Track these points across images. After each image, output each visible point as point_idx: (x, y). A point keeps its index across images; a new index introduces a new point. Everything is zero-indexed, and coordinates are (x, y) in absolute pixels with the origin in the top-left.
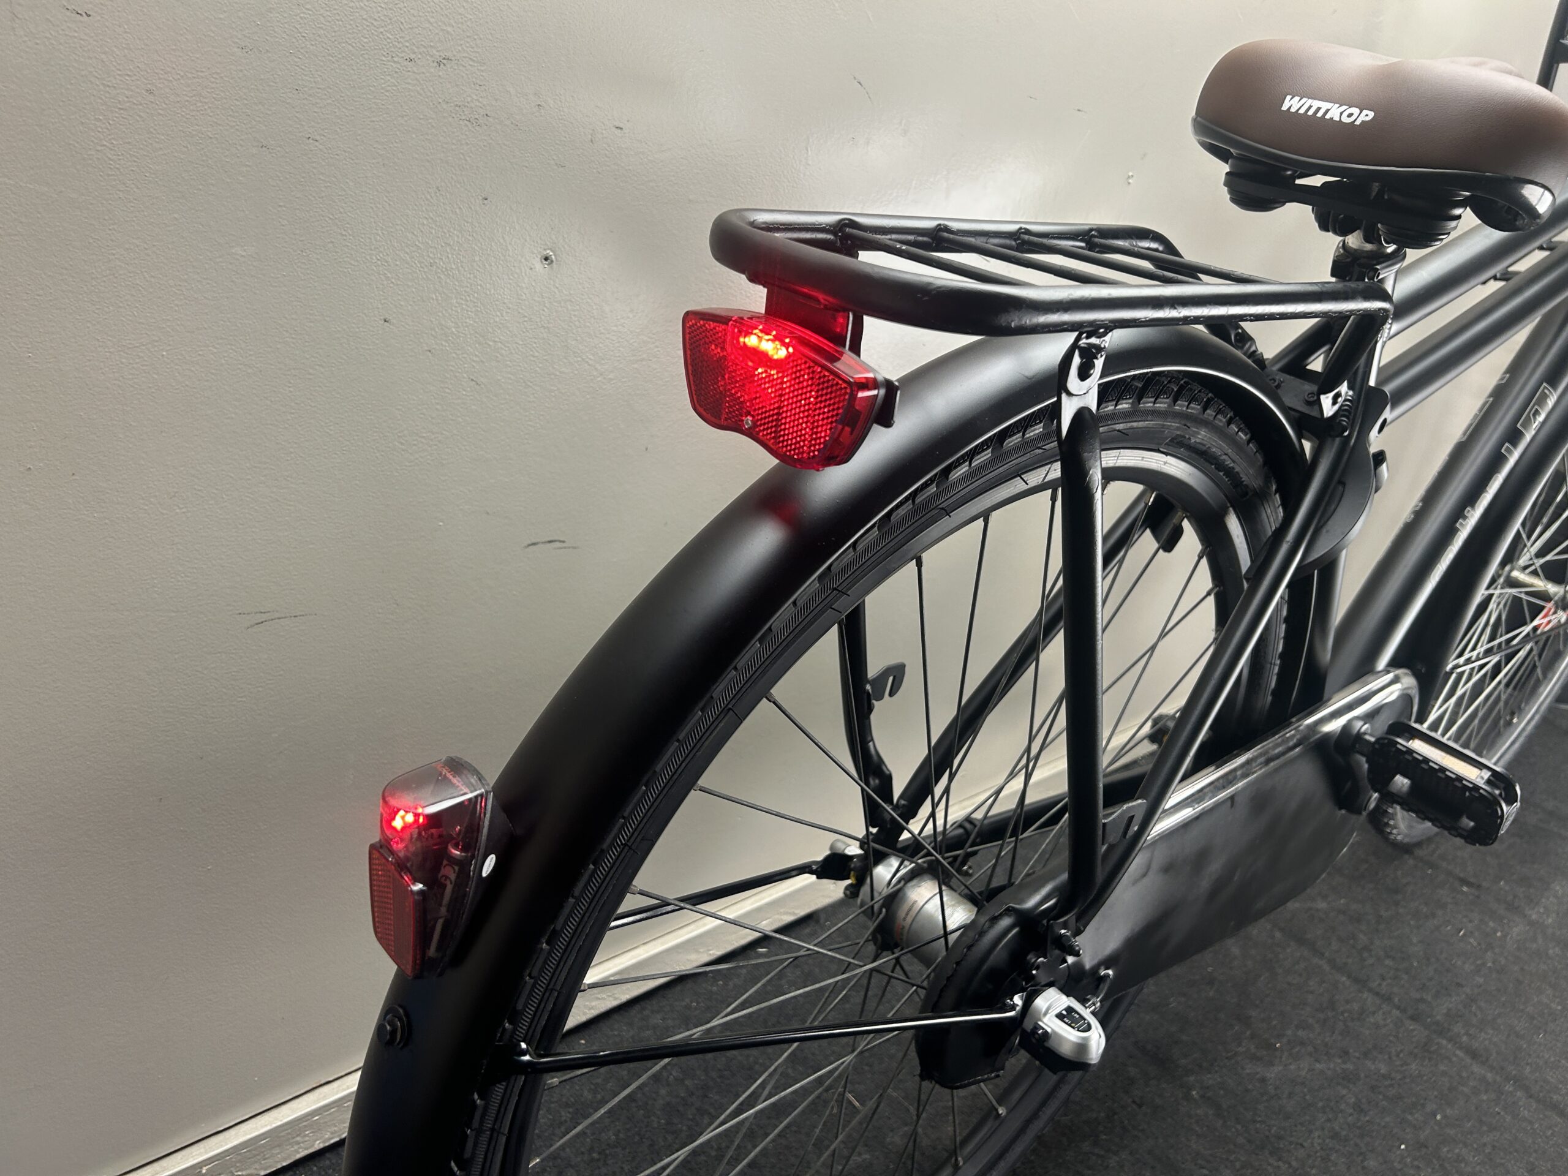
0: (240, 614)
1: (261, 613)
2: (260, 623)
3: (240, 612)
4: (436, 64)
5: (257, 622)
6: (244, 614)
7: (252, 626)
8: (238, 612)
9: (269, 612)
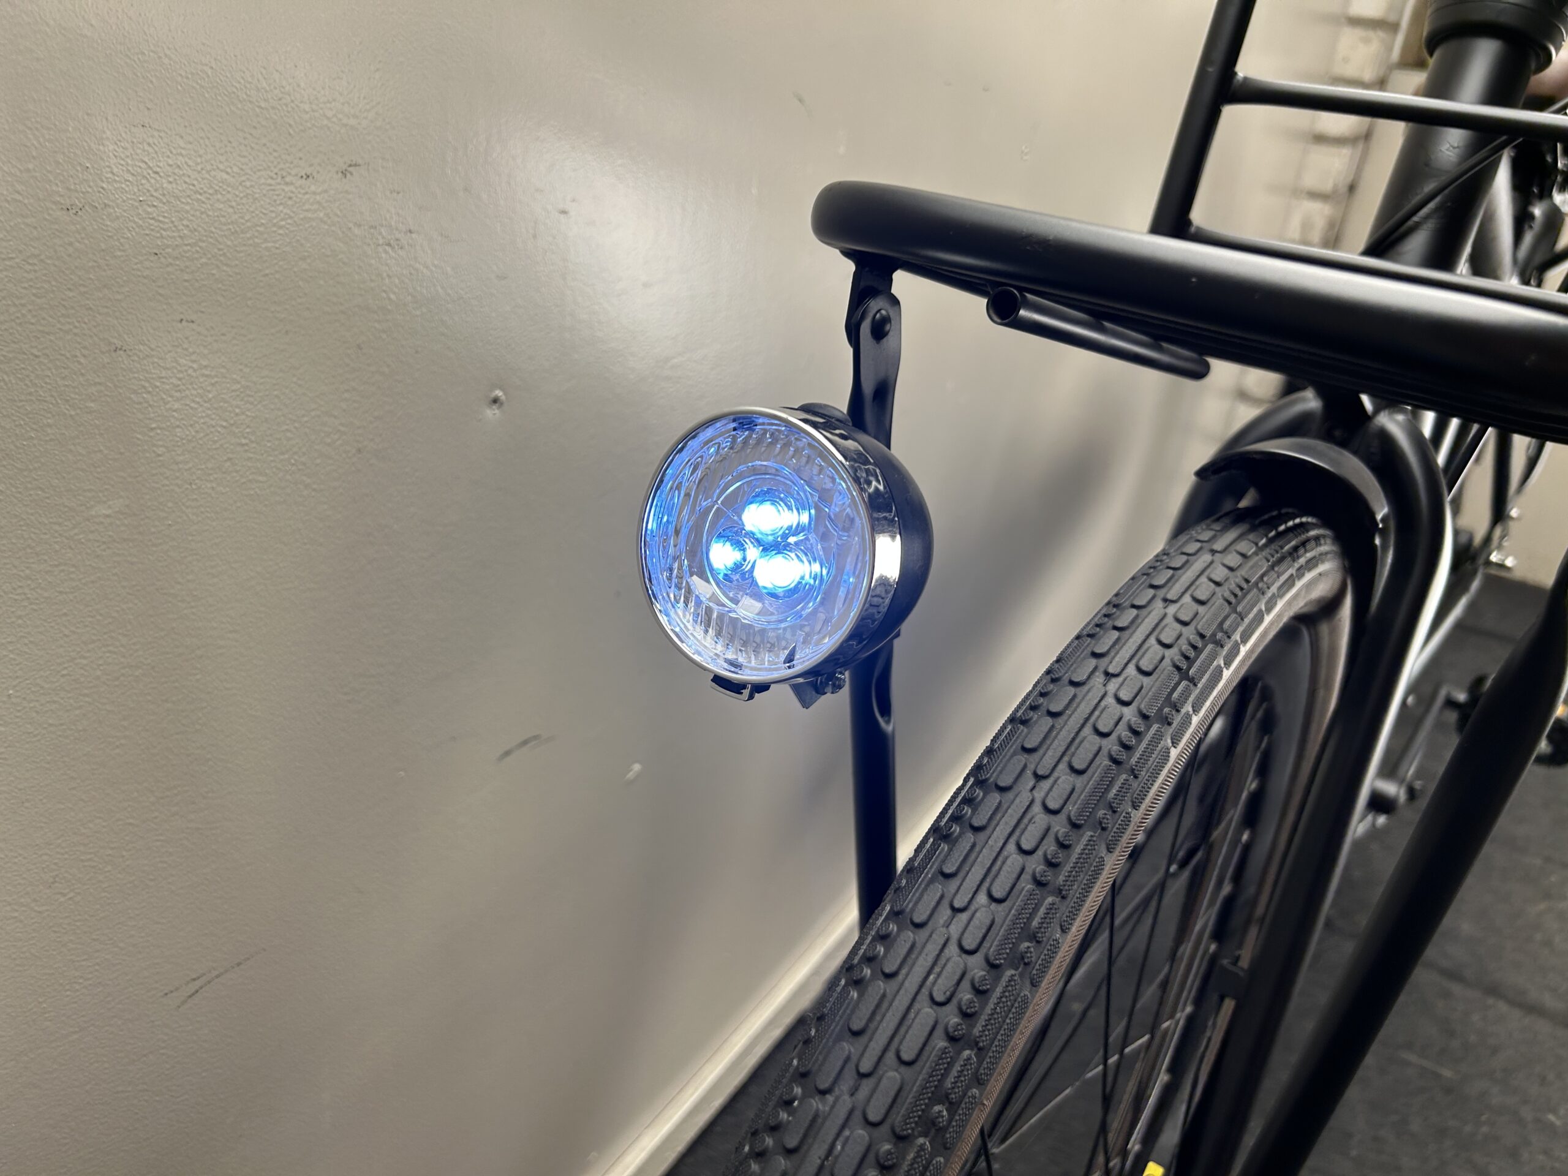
0: (166, 994)
1: (194, 980)
2: (193, 994)
3: (166, 991)
4: (340, 174)
5: (189, 994)
6: (172, 992)
7: (184, 1002)
8: (162, 994)
9: (204, 974)
